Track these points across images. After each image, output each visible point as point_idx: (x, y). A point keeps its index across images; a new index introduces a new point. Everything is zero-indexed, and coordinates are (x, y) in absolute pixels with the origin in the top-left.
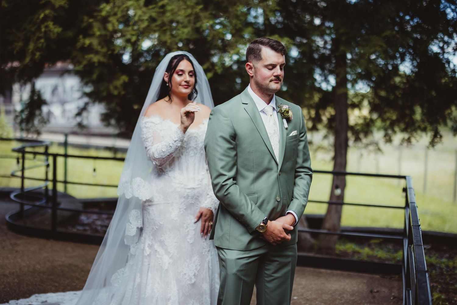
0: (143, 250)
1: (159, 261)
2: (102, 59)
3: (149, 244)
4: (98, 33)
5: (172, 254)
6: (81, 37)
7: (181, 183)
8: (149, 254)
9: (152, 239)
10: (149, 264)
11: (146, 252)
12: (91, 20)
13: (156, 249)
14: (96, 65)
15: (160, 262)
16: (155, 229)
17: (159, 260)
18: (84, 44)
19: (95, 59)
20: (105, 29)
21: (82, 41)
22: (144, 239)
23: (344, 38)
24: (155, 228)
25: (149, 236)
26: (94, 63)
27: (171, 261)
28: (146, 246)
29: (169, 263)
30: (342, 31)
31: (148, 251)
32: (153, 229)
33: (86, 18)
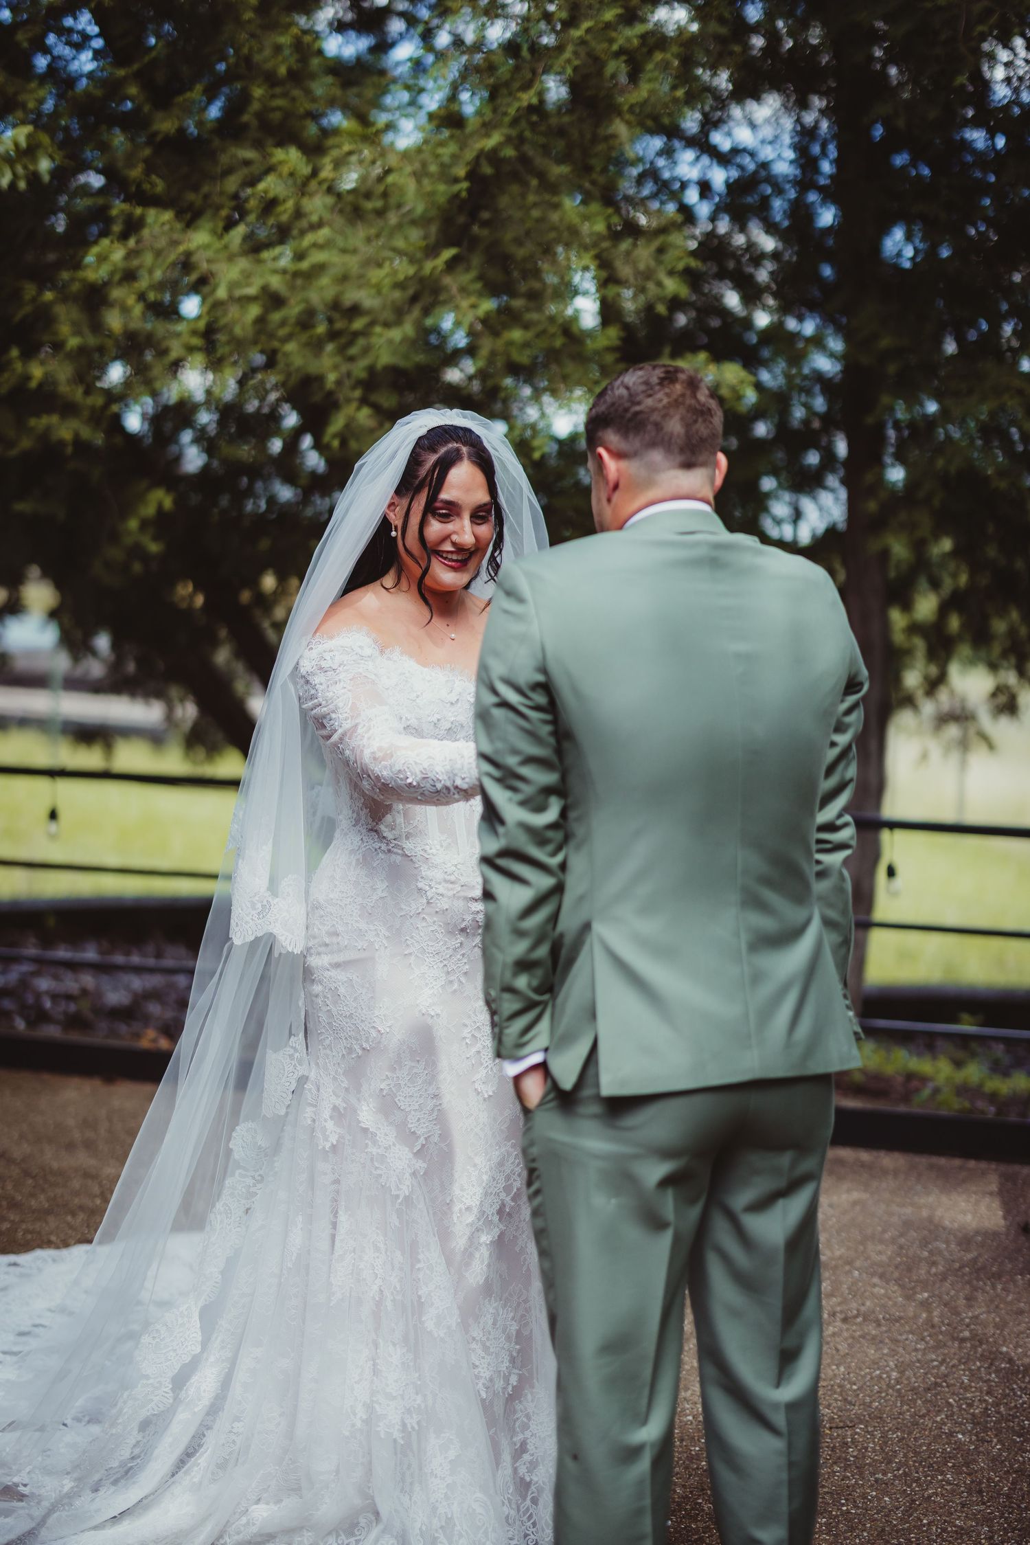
0: (313, 1130)
1: (377, 1168)
2: (86, 433)
3: (335, 1108)
4: (73, 342)
5: (422, 1141)
6: (15, 353)
7: (452, 878)
8: (335, 1143)
9: (347, 1090)
10: (337, 1182)
11: (326, 1139)
12: (49, 296)
13: (362, 1125)
14: (69, 450)
15: (379, 1172)
16: (360, 1052)
17: (376, 1164)
18: (28, 378)
19: (65, 430)
20: (97, 326)
21: (18, 366)
22: (314, 1091)
23: (892, 369)
24: (357, 1047)
25: (335, 1079)
26: (62, 443)
27: (421, 1165)
28: (326, 1113)
29: (414, 1174)
30: (885, 342)
31: (332, 1132)
32: (350, 1050)
33: (30, 290)
